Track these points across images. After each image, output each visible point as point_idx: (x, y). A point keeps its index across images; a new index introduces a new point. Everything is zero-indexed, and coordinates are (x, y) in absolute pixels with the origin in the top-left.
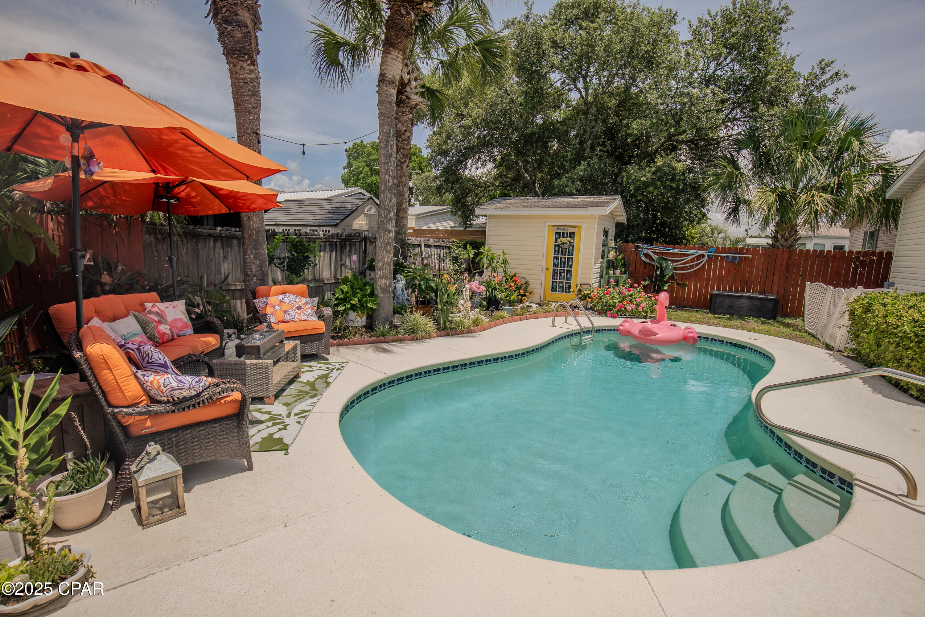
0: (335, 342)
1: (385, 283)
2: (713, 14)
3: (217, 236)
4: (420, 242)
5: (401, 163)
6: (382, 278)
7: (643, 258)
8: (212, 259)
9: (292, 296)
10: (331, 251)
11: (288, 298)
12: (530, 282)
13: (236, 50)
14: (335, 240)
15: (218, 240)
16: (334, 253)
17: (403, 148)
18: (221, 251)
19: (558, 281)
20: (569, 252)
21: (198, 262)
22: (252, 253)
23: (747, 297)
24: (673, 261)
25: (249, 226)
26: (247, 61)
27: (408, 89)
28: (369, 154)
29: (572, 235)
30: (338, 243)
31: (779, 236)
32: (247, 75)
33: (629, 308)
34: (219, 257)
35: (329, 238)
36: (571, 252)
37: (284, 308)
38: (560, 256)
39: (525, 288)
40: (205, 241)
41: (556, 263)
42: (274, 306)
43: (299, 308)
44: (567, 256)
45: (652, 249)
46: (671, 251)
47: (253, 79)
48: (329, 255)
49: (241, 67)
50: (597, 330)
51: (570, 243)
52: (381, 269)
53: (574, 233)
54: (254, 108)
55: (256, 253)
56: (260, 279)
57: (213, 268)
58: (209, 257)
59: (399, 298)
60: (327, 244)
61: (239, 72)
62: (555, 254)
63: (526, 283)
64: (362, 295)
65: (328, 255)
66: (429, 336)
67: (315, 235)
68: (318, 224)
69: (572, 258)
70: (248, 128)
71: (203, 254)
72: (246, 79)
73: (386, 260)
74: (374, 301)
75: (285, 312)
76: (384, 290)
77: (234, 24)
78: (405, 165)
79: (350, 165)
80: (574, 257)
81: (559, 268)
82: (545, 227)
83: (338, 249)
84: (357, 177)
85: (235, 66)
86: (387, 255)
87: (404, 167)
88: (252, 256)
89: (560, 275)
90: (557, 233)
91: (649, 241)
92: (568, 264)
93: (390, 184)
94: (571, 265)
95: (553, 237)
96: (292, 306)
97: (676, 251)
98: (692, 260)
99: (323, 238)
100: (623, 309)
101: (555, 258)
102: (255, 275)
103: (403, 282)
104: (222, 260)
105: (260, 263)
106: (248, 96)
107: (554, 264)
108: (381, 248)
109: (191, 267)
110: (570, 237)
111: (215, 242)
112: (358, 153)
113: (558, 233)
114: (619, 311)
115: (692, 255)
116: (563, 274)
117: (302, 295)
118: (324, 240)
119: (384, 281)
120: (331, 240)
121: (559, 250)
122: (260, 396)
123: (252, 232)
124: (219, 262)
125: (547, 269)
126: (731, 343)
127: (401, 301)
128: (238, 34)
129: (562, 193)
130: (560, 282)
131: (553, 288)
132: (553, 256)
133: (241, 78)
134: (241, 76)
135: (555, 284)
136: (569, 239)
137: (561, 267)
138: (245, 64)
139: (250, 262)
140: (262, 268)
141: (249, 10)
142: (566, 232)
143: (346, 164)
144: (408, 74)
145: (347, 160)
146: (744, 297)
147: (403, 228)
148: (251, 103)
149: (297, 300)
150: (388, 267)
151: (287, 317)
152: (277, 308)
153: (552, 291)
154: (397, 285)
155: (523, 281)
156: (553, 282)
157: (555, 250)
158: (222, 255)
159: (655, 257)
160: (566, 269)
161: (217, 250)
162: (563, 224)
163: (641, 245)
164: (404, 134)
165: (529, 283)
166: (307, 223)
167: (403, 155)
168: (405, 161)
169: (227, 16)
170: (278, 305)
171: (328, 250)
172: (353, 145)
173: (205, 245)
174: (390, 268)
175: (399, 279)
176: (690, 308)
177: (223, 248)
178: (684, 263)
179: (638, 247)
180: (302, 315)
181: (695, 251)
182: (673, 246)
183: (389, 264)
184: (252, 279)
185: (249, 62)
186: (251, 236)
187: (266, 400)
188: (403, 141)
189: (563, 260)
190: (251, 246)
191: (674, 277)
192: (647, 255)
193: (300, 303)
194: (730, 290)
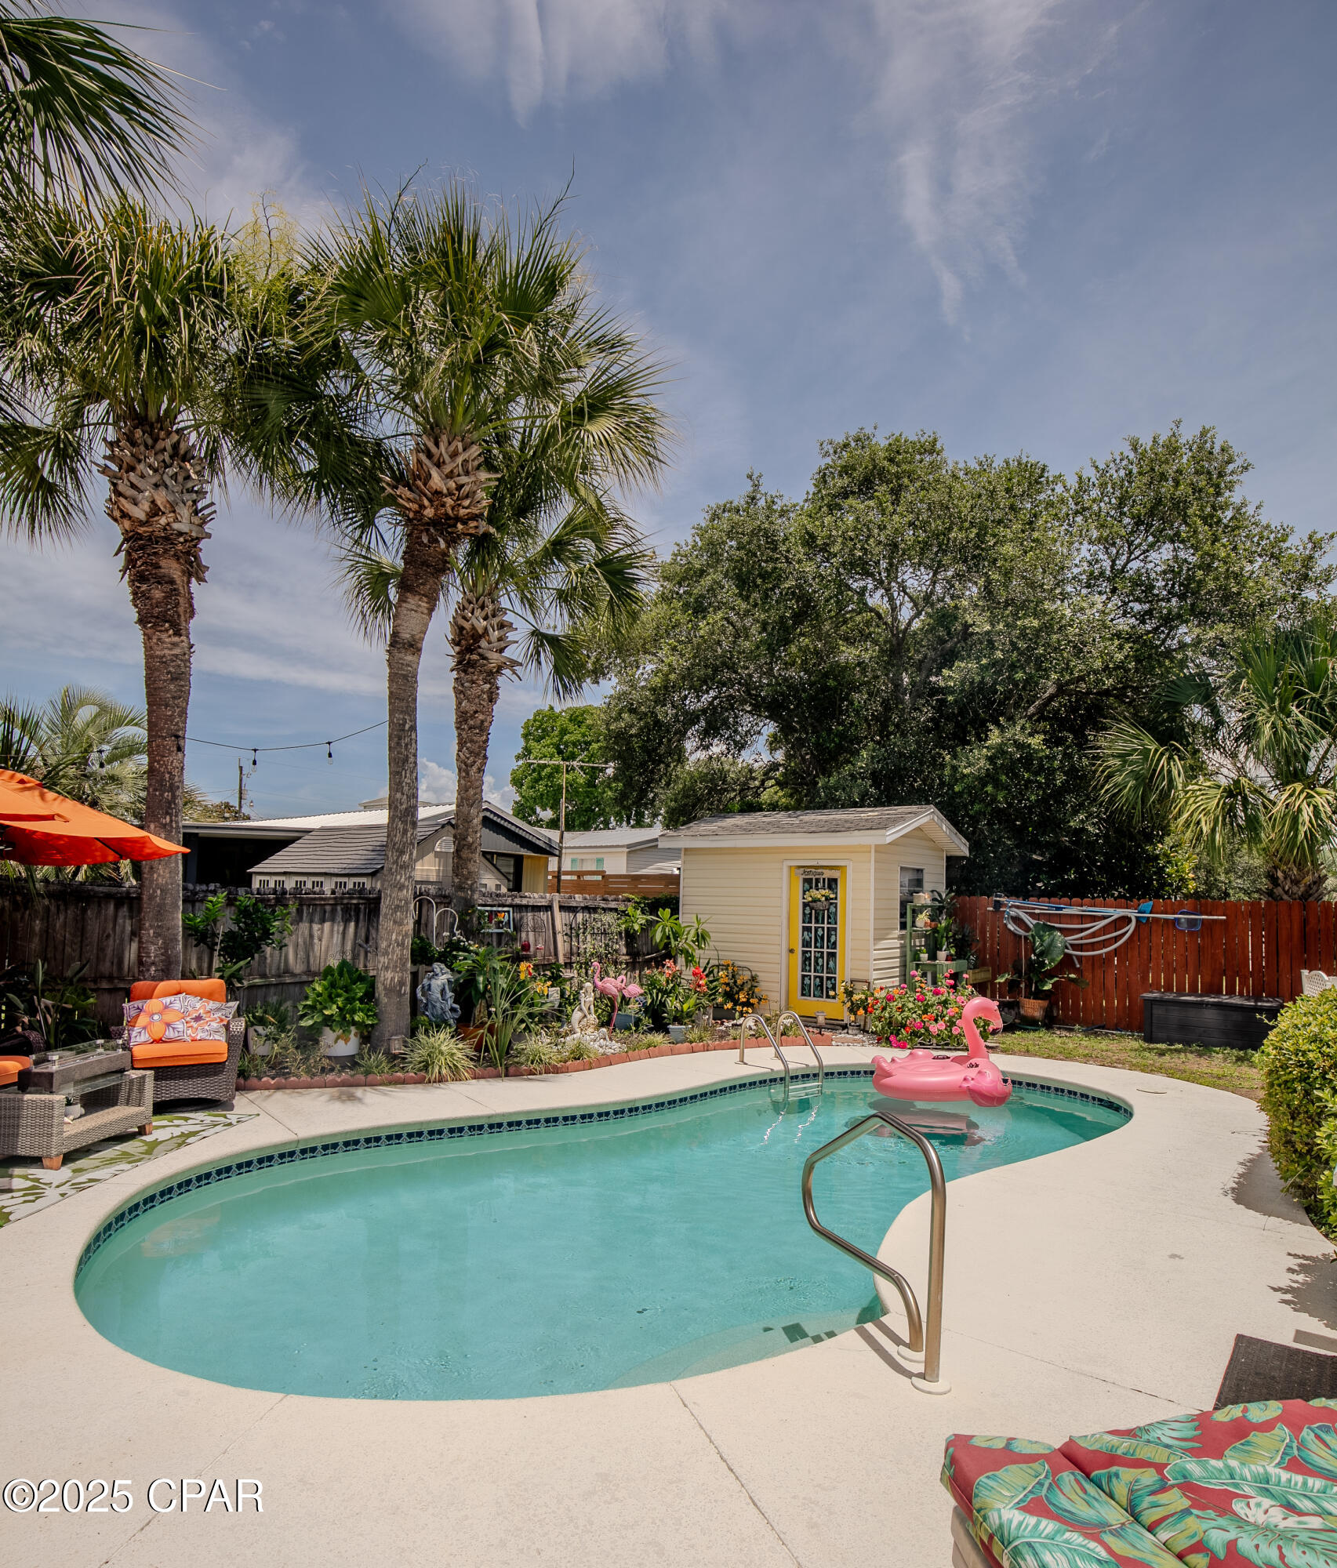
0: (273, 1082)
1: (392, 979)
2: (1102, 466)
3: (122, 898)
4: (551, 901)
5: (466, 765)
6: (387, 968)
7: (1011, 927)
8: (108, 936)
9: (191, 998)
10: (346, 921)
11: (178, 1003)
12: (761, 976)
13: (152, 617)
14: (355, 901)
15: (122, 905)
16: (352, 924)
17: (472, 741)
18: (128, 922)
19: (812, 974)
20: (829, 917)
21: (82, 942)
22: (151, 926)
23: (1214, 1005)
24: (1066, 932)
25: (151, 882)
26: (167, 630)
27: (483, 643)
28: (564, 732)
29: (832, 884)
30: (362, 907)
31: (1280, 874)
32: (167, 652)
33: (934, 1028)
34: (123, 932)
35: (342, 898)
36: (833, 918)
37: (168, 1017)
38: (813, 925)
39: (750, 989)
40: (99, 906)
41: (807, 938)
42: (152, 1015)
43: (198, 1018)
44: (826, 926)
45: (1029, 908)
46: (1064, 912)
47: (176, 656)
48: (341, 929)
49: (159, 639)
50: (827, 1074)
51: (827, 899)
52: (386, 953)
53: (835, 880)
54: (174, 698)
55: (158, 927)
56: (162, 970)
57: (109, 951)
58: (104, 932)
59: (434, 1006)
60: (339, 908)
61: (156, 647)
62: (804, 922)
63: (754, 979)
64: (347, 999)
65: (339, 928)
66: (456, 1075)
67: (315, 893)
68: (347, 871)
69: (835, 929)
70: (162, 729)
71: (94, 927)
72: (164, 656)
73: (394, 937)
74: (369, 1010)
75: (168, 1025)
76: (389, 991)
77: (152, 580)
78: (475, 768)
79: (527, 751)
80: (838, 926)
81: (813, 949)
82: (782, 869)
83: (361, 916)
84: (539, 774)
85: (150, 638)
86: (396, 927)
87: (472, 773)
88: (151, 932)
89: (816, 963)
90: (805, 880)
91: (1021, 891)
92: (829, 941)
93: (404, 806)
94: (835, 943)
95: (799, 886)
96: (184, 1015)
97: (1074, 911)
98: (1104, 930)
99: (330, 898)
100: (923, 1031)
101: (805, 929)
102: (153, 963)
103: (445, 976)
104: (127, 938)
105: (163, 943)
106: (165, 681)
107: (803, 940)
108: (386, 914)
109: (68, 949)
110: (830, 888)
111: (117, 908)
112: (544, 730)
113: (808, 881)
114: (915, 1034)
115: (1105, 918)
116: (820, 960)
117: (210, 996)
118: (331, 902)
119: (389, 975)
120: (345, 901)
121: (811, 914)
122: (36, 1153)
123: (155, 892)
124: (122, 940)
125: (791, 951)
126: (1100, 1100)
127: (440, 1012)
128: (158, 594)
129: (831, 803)
130: (816, 977)
131: (803, 989)
132: (801, 925)
133: (157, 657)
134: (158, 653)
135: (807, 981)
136: (826, 892)
137: (816, 947)
138: (164, 636)
139: (147, 941)
140: (166, 951)
141: (178, 559)
142: (822, 877)
143: (520, 751)
144: (485, 619)
145: (523, 743)
146: (1208, 1004)
147: (467, 879)
148: (170, 691)
149: (198, 1005)
150: (398, 950)
151: (170, 1034)
152: (156, 1017)
153: (803, 995)
154: (433, 982)
155: (747, 976)
156: (804, 977)
157: (804, 914)
158: (128, 928)
159: (1031, 922)
160: (825, 950)
161: (120, 921)
162: (814, 863)
163: (1003, 899)
164: (473, 717)
165: (759, 979)
166: (332, 871)
167: (471, 753)
168: (475, 762)
169: (143, 571)
170: (160, 1013)
171: (339, 918)
172: (535, 716)
173: (99, 912)
174: (402, 950)
175: (438, 970)
176: (1117, 1030)
177: (131, 918)
178: (1093, 935)
179: (998, 905)
180: (199, 1030)
181: (1112, 910)
182: (1066, 899)
183: (402, 945)
184: (148, 970)
185: (171, 632)
186: (152, 898)
187: (46, 1162)
188: (470, 728)
189: (820, 932)
190: (151, 915)
191: (1074, 964)
192: (1017, 920)
193: (201, 1011)
194: (1181, 991)
